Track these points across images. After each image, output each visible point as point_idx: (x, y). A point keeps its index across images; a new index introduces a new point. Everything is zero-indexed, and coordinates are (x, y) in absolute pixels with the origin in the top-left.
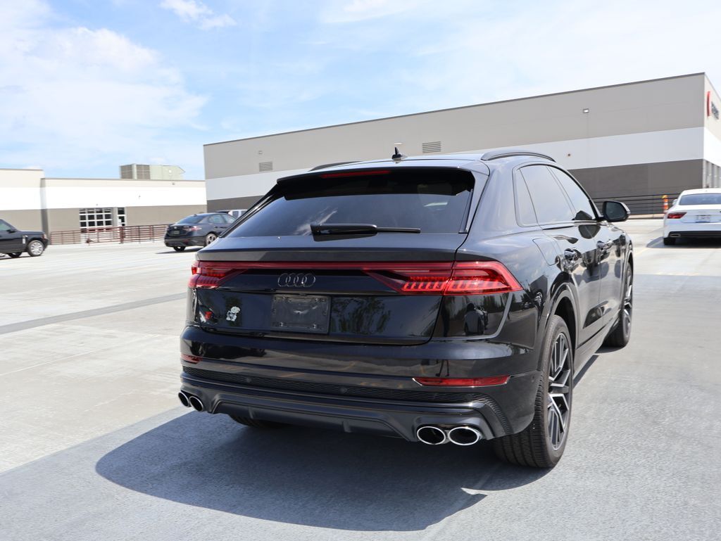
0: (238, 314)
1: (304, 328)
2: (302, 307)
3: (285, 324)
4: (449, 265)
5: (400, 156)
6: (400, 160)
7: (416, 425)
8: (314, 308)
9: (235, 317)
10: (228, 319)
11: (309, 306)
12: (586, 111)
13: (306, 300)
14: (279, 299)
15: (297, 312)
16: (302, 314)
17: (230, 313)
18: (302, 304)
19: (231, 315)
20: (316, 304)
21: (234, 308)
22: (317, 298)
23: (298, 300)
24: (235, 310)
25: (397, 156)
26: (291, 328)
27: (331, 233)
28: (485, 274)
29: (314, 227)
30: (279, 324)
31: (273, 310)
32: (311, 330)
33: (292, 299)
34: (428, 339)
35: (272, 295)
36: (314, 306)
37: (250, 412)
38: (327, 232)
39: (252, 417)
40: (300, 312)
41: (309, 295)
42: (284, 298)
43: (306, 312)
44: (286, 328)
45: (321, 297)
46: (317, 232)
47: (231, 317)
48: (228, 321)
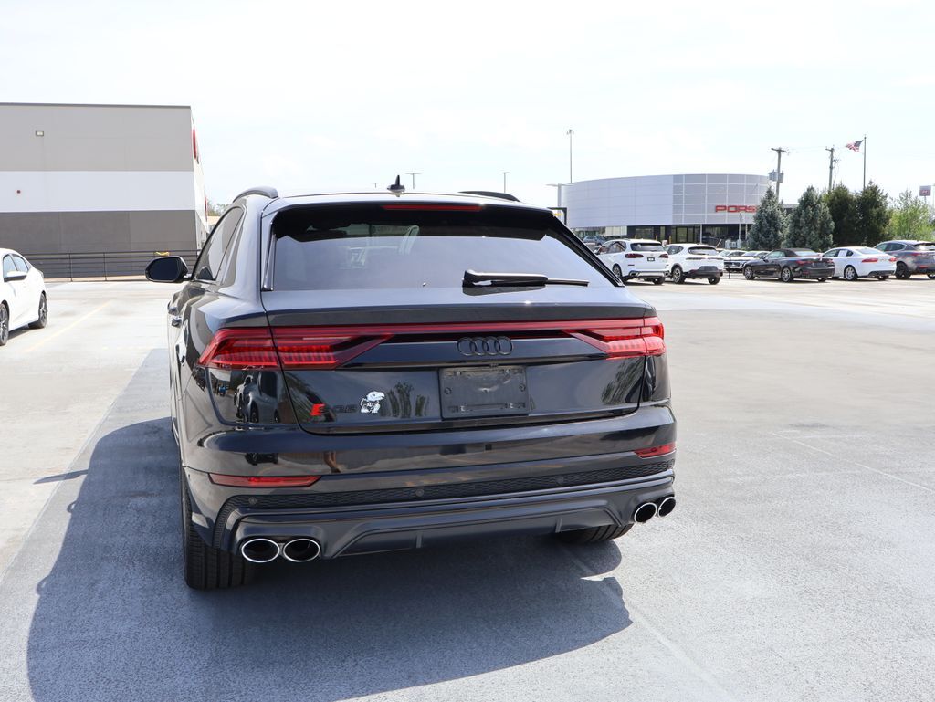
0: (381, 402)
2: (489, 383)
3: (467, 407)
8: (507, 382)
9: (377, 407)
10: (364, 410)
11: (498, 382)
12: (39, 134)
13: (494, 373)
14: (450, 374)
15: (483, 389)
16: (490, 392)
17: (365, 402)
18: (488, 378)
19: (369, 405)
20: (508, 376)
21: (371, 393)
22: (508, 370)
23: (481, 374)
24: (375, 396)
25: (398, 188)
26: (476, 412)
29: (467, 275)
30: (457, 409)
31: (445, 391)
32: (506, 411)
33: (471, 373)
34: (635, 405)
35: (438, 370)
36: (505, 380)
37: (419, 538)
38: (489, 282)
39: (419, 545)
40: (488, 389)
41: (500, 365)
42: (459, 373)
43: (495, 388)
44: (469, 414)
45: (512, 367)
46: (470, 283)
47: (369, 408)
48: (365, 413)
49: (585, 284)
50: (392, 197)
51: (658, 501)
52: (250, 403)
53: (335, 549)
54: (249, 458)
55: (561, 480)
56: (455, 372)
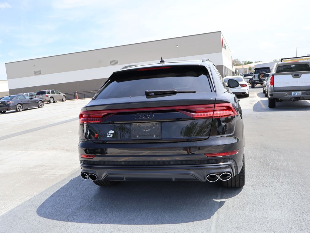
0: (113, 134)
1: (149, 137)
2: (147, 128)
3: (139, 136)
4: (213, 105)
5: (163, 61)
6: (164, 63)
7: (206, 174)
8: (153, 128)
9: (112, 135)
10: (108, 136)
11: (151, 127)
12: (177, 46)
13: (149, 125)
14: (135, 125)
15: (145, 130)
16: (147, 131)
17: (109, 134)
18: (147, 126)
19: (110, 135)
20: (154, 126)
21: (110, 131)
22: (154, 124)
23: (145, 125)
24: (112, 132)
25: (162, 61)
26: (142, 138)
27: (155, 94)
28: (225, 108)
29: (146, 92)
30: (136, 136)
31: (132, 131)
32: (153, 138)
33: (141, 125)
34: (208, 137)
35: (131, 124)
36: (153, 127)
37: (125, 177)
38: (153, 94)
39: (125, 180)
40: (147, 130)
41: (150, 122)
42: (137, 125)
43: (149, 130)
44: (140, 138)
45: (156, 123)
46: (148, 95)
47: (109, 136)
48: (108, 137)
49: (195, 92)
53: (102, 178)
55: (172, 163)
56: (136, 124)
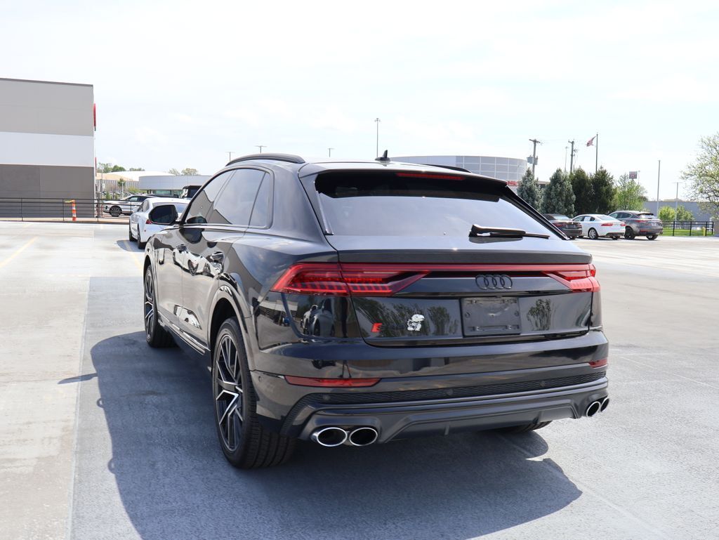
0: (422, 323)
1: (500, 331)
2: (495, 310)
3: (481, 327)
4: (583, 266)
7: (587, 403)
8: (506, 309)
9: (419, 326)
10: (410, 329)
11: (501, 309)
13: (498, 303)
14: (469, 302)
15: (491, 314)
16: (496, 317)
17: (411, 323)
18: (494, 306)
19: (413, 324)
20: (507, 305)
21: (415, 316)
22: (506, 300)
23: (490, 303)
24: (418, 318)
25: (384, 159)
26: (486, 331)
29: (474, 228)
30: (474, 329)
31: (466, 315)
32: (506, 331)
33: (483, 302)
34: (587, 329)
35: (460, 299)
36: (505, 307)
37: (447, 426)
38: (488, 234)
39: (447, 432)
40: (494, 315)
41: (503, 296)
42: (474, 302)
43: (499, 314)
44: (482, 332)
45: (510, 298)
46: (475, 233)
47: (413, 327)
48: (410, 331)
49: (547, 237)
50: (380, 166)
51: (601, 400)
52: (314, 323)
53: (388, 435)
54: (316, 364)
55: (543, 384)
56: (472, 301)
